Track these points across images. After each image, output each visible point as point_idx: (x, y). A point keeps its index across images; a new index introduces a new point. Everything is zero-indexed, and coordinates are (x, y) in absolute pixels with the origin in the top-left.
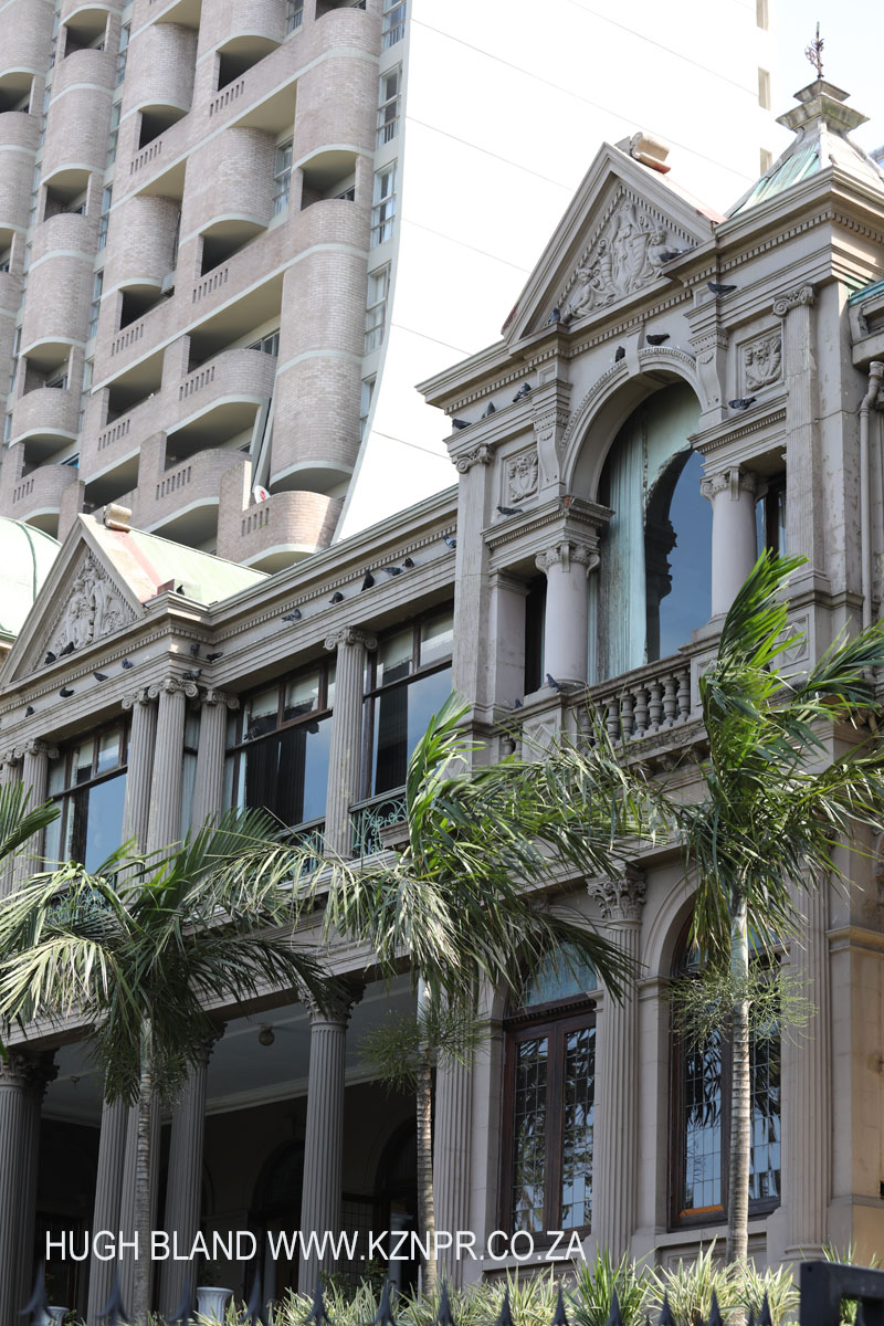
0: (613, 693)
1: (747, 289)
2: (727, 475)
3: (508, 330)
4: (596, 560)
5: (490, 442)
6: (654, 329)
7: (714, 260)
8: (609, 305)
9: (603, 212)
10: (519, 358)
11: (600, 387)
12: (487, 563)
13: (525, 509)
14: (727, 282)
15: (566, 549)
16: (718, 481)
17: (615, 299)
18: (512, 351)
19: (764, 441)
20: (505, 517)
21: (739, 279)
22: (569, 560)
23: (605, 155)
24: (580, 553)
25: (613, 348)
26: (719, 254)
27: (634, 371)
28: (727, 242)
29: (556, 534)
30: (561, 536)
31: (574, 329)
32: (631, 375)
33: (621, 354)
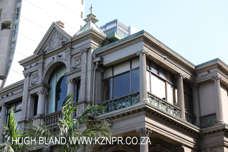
0: (49, 117)
1: (76, 48)
2: (70, 80)
3: (35, 53)
4: (47, 94)
5: (30, 72)
6: (59, 54)
7: (71, 43)
8: (52, 50)
9: (52, 34)
10: (36, 58)
11: (50, 64)
12: (28, 93)
13: (35, 84)
14: (73, 47)
15: (42, 91)
16: (69, 81)
17: (53, 49)
18: (35, 57)
19: (77, 75)
20: (32, 85)
21: (75, 47)
22: (43, 93)
23: (53, 24)
24: (45, 92)
25: (52, 57)
26: (72, 42)
27: (56, 61)
28: (73, 40)
29: (40, 89)
30: (41, 89)
31: (46, 54)
32: (55, 62)
33: (54, 58)
